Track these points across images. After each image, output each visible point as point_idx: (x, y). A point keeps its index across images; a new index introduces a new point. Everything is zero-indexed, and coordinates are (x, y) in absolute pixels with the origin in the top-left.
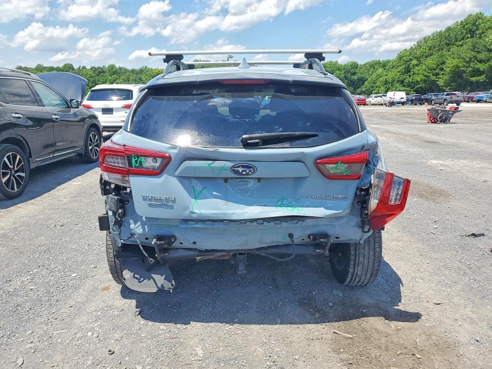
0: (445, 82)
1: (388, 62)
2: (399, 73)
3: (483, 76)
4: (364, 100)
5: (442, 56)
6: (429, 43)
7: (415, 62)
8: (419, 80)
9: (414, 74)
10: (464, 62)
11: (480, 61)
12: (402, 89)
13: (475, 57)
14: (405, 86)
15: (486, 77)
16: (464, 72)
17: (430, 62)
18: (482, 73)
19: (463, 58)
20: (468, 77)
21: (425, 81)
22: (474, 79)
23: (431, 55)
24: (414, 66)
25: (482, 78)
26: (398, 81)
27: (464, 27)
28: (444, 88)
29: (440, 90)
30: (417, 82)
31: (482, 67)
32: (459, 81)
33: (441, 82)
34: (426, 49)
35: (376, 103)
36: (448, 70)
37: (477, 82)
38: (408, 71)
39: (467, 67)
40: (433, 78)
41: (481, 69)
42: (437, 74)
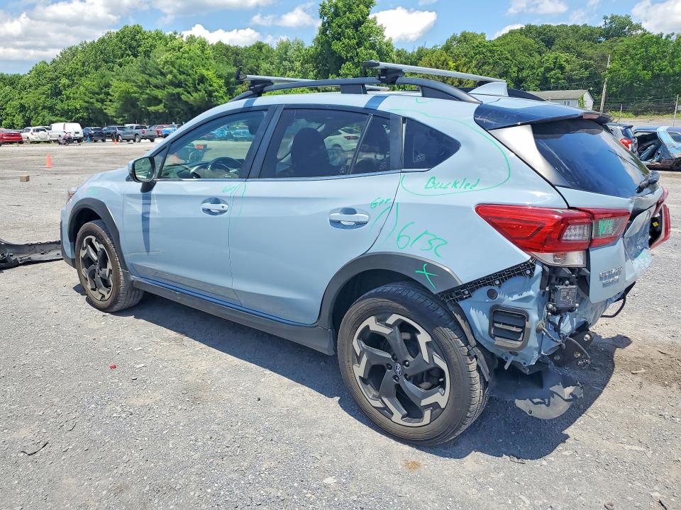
0: (116, 111)
1: (19, 77)
2: (44, 96)
3: (161, 106)
4: (18, 135)
5: (103, 76)
6: (80, 56)
7: (64, 81)
8: (78, 107)
9: (68, 98)
10: (136, 86)
11: (157, 87)
12: (53, 120)
13: (148, 82)
14: (56, 115)
15: (165, 107)
16: (137, 100)
17: (90, 83)
18: (160, 102)
19: (134, 82)
20: (143, 106)
21: (87, 109)
22: (152, 109)
23: (87, 73)
24: (66, 87)
25: (160, 108)
26: (44, 108)
27: (121, 40)
28: (115, 119)
29: (110, 122)
30: (76, 109)
31: (159, 94)
32: (133, 110)
33: (110, 111)
34: (77, 65)
35: (39, 139)
36: (117, 95)
37: (156, 113)
38: (57, 93)
39: (141, 94)
40: (98, 105)
41: (160, 97)
42: (102, 101)
